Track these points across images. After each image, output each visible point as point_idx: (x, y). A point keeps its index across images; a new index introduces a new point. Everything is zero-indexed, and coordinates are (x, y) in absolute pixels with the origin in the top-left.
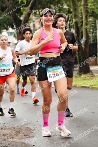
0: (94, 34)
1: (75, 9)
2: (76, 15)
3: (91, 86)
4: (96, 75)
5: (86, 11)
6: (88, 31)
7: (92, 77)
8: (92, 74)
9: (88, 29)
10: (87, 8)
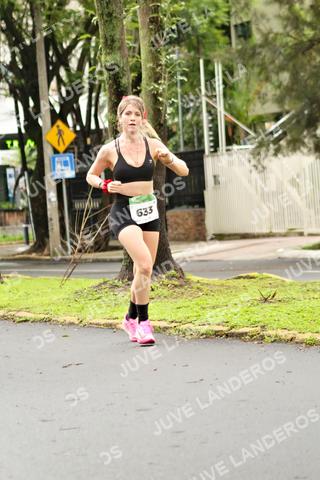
0: (189, 116)
1: (110, 15)
2: (113, 41)
3: (173, 325)
4: (194, 278)
5: (154, 21)
6: (161, 103)
7: (181, 286)
8: (178, 275)
9: (161, 95)
10: (156, 9)
